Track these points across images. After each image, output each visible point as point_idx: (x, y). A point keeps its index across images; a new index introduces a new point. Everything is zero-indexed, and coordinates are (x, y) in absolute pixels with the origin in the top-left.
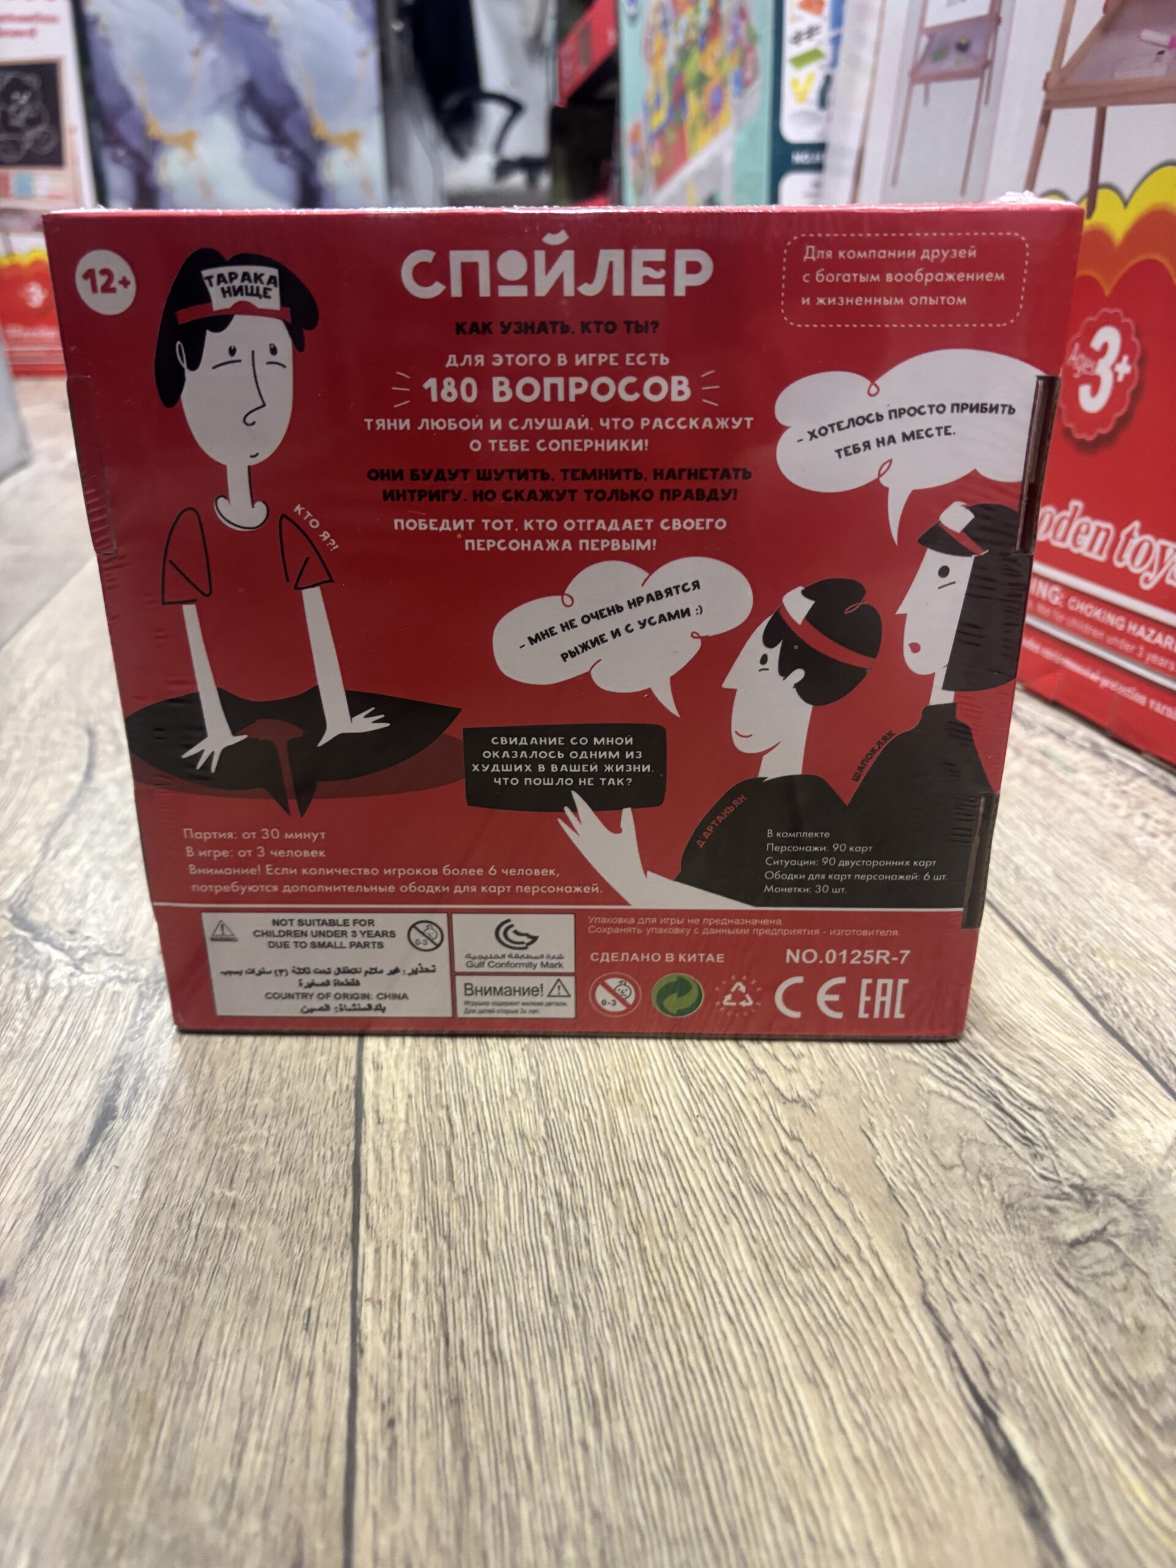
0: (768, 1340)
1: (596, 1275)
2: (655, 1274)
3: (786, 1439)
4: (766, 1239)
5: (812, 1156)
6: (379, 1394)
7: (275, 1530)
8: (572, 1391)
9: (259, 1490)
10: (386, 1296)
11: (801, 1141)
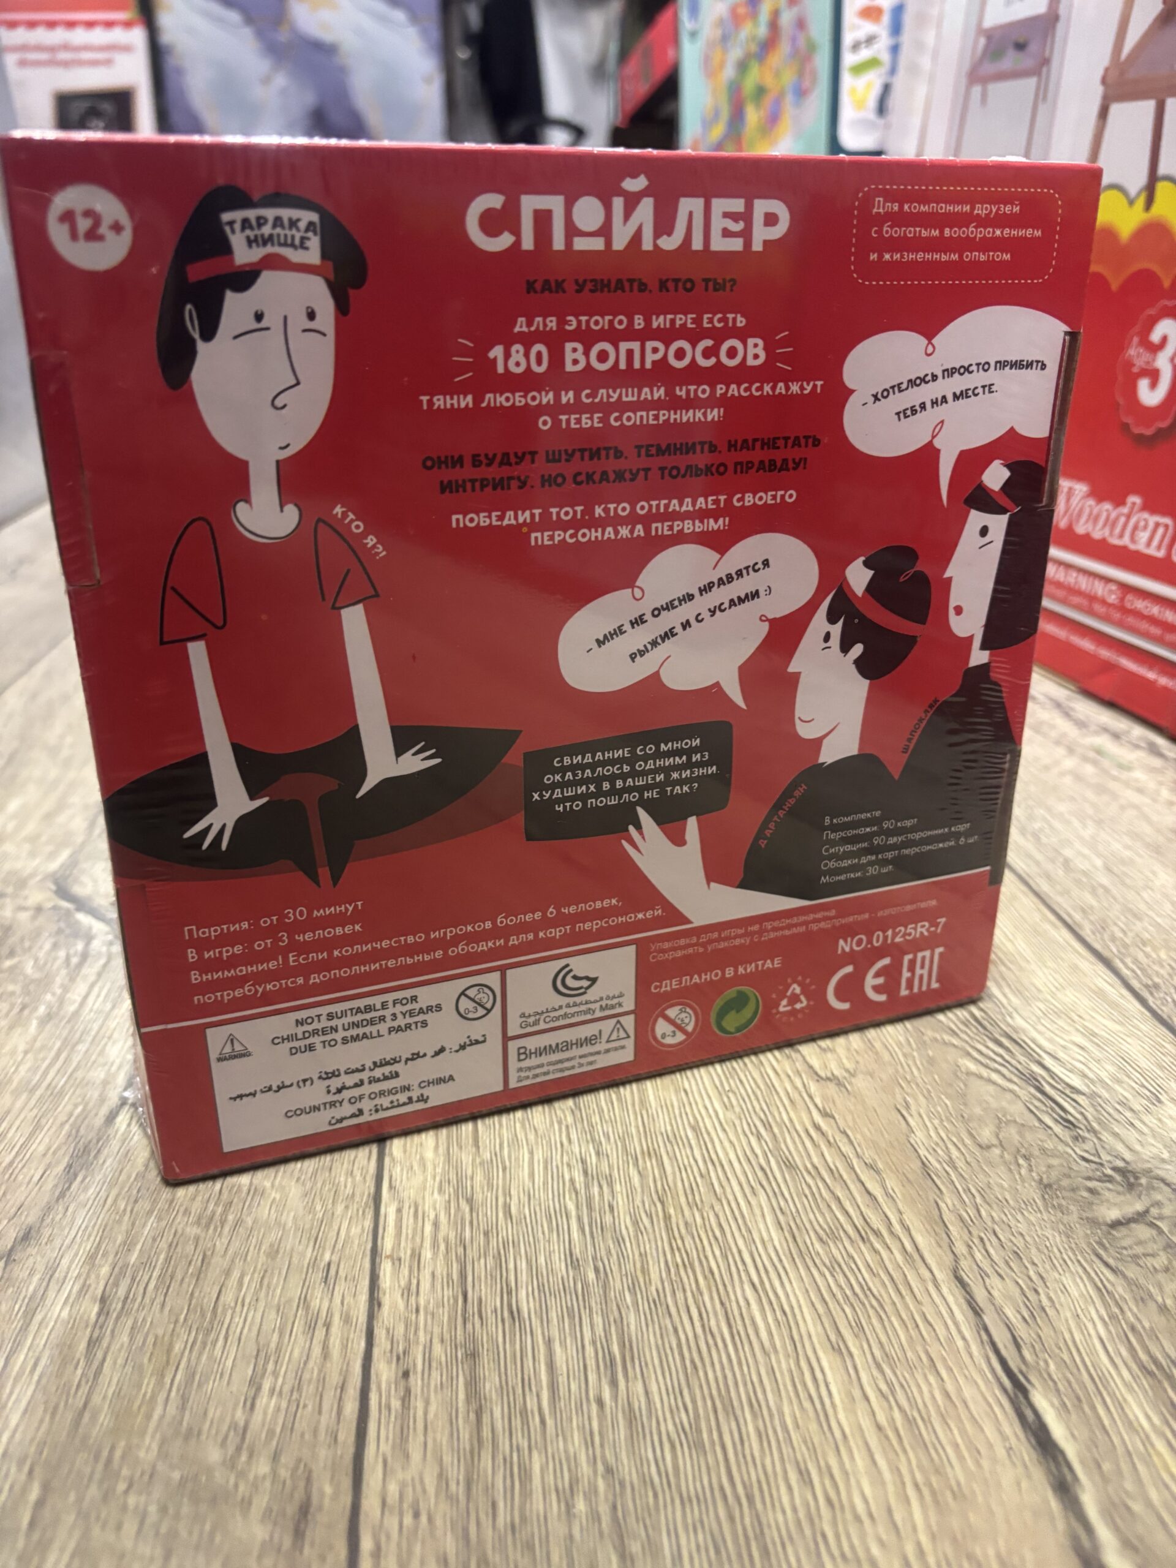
0: (792, 1308)
1: (619, 1241)
2: (679, 1242)
3: (807, 1404)
4: (794, 1210)
5: (844, 1133)
6: (395, 1345)
7: (284, 1473)
8: (589, 1350)
9: (271, 1433)
10: (405, 1254)
11: (834, 1118)
